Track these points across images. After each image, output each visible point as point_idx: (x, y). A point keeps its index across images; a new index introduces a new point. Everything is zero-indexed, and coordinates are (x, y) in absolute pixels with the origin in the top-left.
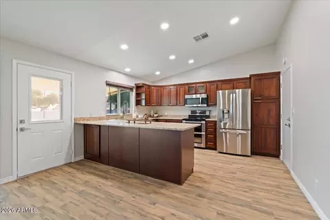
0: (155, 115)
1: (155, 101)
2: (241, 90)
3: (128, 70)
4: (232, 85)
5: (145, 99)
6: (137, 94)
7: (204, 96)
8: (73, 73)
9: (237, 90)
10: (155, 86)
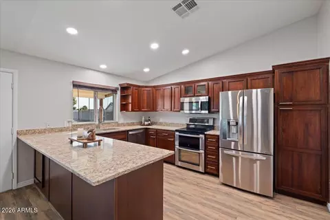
0: (146, 123)
1: (145, 105)
2: (259, 90)
3: (103, 67)
4: (244, 82)
5: (132, 103)
6: (121, 96)
7: (204, 99)
8: (16, 72)
9: (254, 91)
10: (146, 87)
